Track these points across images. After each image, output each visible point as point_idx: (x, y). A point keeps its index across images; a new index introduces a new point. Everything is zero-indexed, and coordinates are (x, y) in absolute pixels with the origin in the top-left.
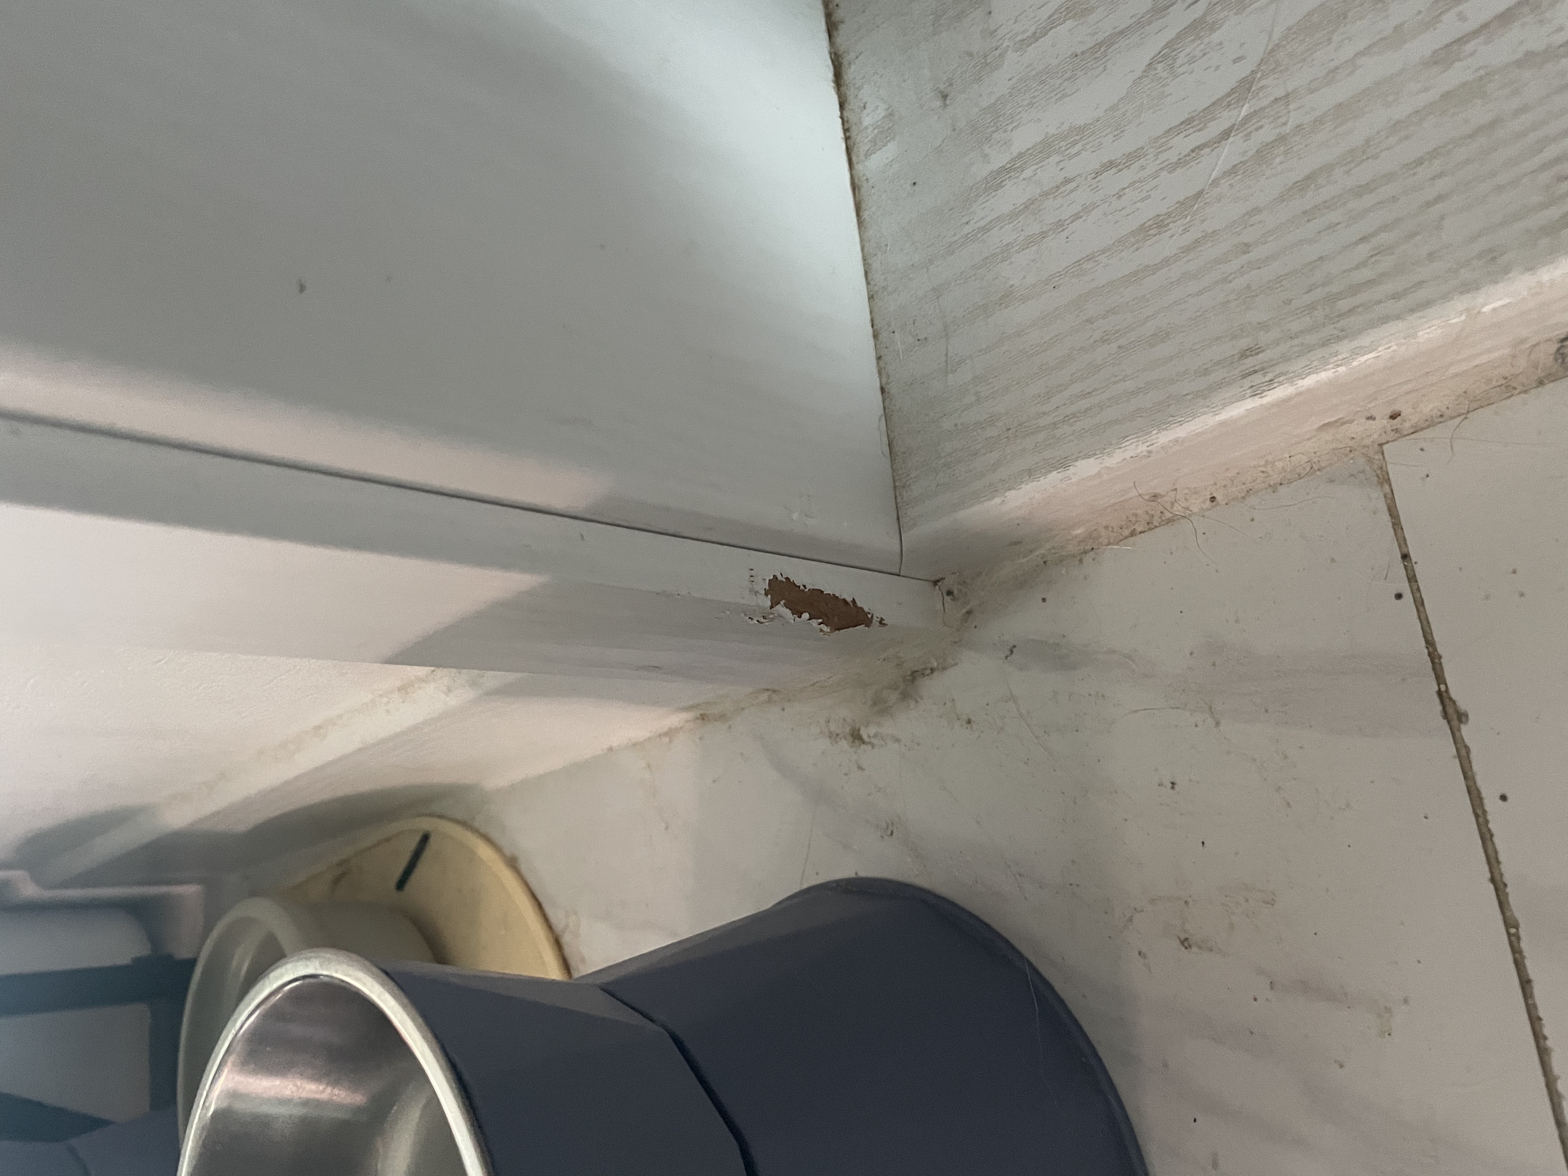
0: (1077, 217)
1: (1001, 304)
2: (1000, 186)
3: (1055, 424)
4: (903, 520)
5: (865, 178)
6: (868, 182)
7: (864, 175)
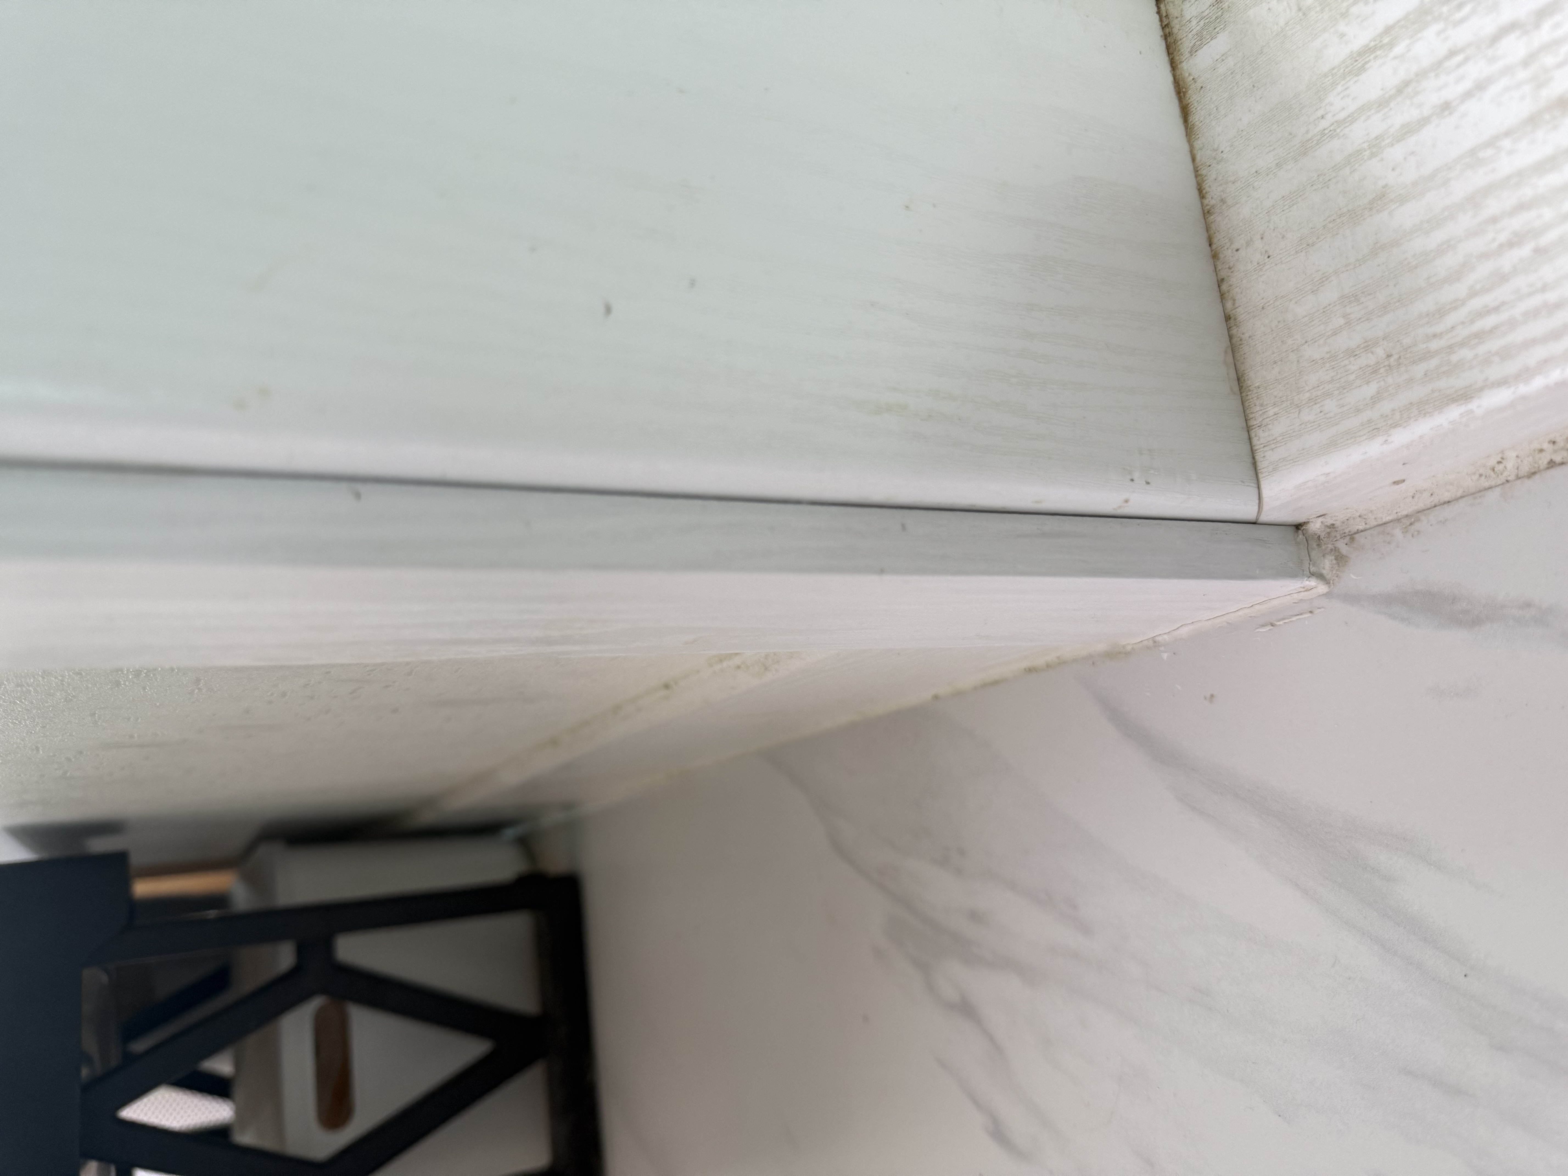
0: (1468, 95)
1: (1371, 209)
2: (1362, 69)
3: (1450, 347)
4: (1261, 465)
5: (1191, 78)
6: (1195, 82)
7: (1190, 75)
